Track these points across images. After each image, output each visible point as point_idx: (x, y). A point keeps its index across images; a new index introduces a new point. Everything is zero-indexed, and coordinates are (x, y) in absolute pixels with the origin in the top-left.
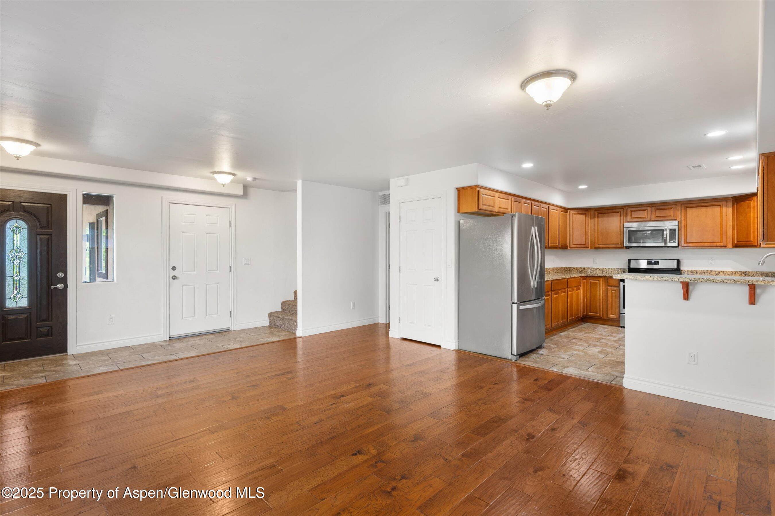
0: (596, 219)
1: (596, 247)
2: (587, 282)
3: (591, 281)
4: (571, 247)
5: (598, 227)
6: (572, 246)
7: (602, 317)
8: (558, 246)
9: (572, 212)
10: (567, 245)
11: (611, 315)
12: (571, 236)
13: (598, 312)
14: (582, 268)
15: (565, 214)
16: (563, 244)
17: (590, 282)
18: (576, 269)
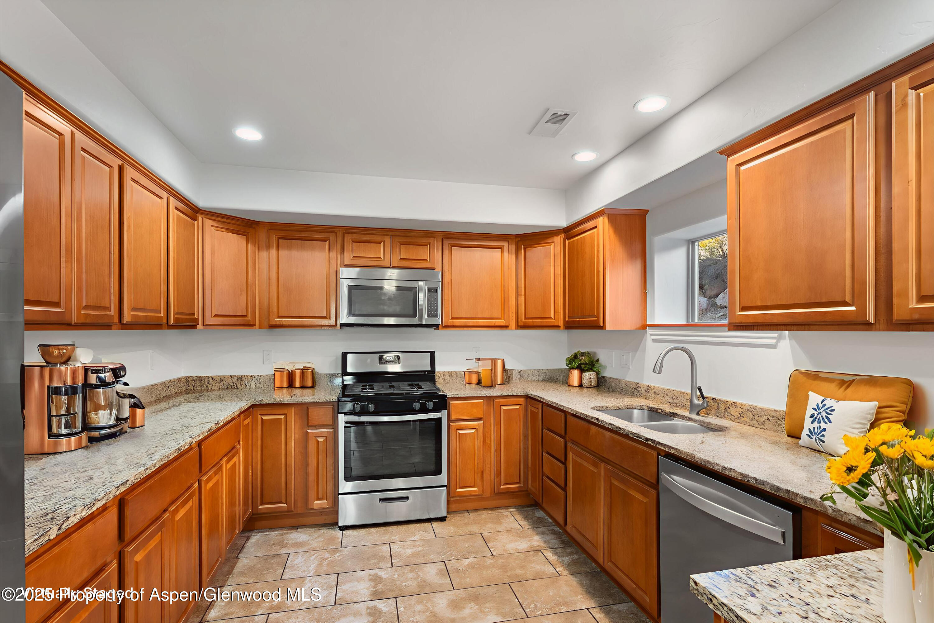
0: (273, 252)
1: (274, 324)
2: (254, 420)
3: (264, 417)
4: (207, 322)
5: (278, 273)
6: (210, 320)
7: (293, 509)
8: (165, 321)
9: (209, 223)
10: (196, 317)
11: (316, 502)
12: (208, 292)
13: (284, 500)
14: (234, 376)
15: (187, 221)
16: (182, 314)
17: (262, 418)
18: (218, 379)
